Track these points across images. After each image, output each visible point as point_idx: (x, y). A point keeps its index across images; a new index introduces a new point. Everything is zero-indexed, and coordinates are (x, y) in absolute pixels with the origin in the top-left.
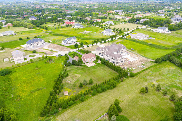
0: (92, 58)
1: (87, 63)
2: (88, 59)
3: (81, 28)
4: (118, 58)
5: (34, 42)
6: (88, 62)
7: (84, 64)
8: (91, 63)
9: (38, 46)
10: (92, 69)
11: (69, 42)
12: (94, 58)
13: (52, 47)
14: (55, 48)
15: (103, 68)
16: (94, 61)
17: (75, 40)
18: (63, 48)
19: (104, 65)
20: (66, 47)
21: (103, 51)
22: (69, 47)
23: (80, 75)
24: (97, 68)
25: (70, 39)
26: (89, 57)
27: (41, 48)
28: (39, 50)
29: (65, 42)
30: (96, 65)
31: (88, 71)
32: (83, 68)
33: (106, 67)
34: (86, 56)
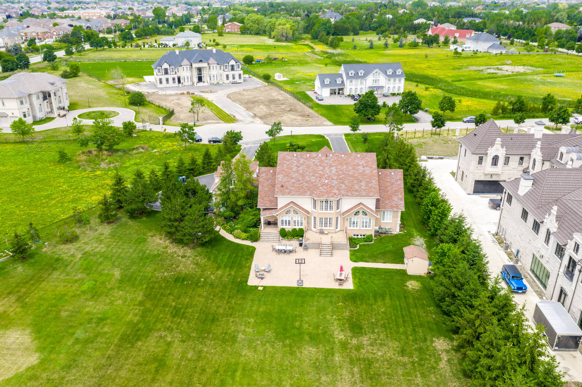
0: (347, 204)
1: (284, 234)
2: (306, 203)
3: (494, 52)
5: (185, 62)
6: (298, 234)
7: (248, 243)
8: (318, 246)
9: (201, 84)
10: (241, 336)
11: (353, 88)
12: (371, 204)
13: (246, 97)
14: (249, 104)
15: (390, 363)
16: (368, 239)
17: (392, 80)
18: (290, 111)
19: (431, 329)
20: (312, 108)
21: (525, 165)
22: (324, 112)
23: (34, 359)
24: (318, 327)
25: (361, 72)
26: (325, 188)
27: (193, 94)
28: (176, 97)
29: (327, 86)
30: (349, 285)
31: (169, 344)
32: (183, 280)
33: (443, 364)
34: (301, 172)
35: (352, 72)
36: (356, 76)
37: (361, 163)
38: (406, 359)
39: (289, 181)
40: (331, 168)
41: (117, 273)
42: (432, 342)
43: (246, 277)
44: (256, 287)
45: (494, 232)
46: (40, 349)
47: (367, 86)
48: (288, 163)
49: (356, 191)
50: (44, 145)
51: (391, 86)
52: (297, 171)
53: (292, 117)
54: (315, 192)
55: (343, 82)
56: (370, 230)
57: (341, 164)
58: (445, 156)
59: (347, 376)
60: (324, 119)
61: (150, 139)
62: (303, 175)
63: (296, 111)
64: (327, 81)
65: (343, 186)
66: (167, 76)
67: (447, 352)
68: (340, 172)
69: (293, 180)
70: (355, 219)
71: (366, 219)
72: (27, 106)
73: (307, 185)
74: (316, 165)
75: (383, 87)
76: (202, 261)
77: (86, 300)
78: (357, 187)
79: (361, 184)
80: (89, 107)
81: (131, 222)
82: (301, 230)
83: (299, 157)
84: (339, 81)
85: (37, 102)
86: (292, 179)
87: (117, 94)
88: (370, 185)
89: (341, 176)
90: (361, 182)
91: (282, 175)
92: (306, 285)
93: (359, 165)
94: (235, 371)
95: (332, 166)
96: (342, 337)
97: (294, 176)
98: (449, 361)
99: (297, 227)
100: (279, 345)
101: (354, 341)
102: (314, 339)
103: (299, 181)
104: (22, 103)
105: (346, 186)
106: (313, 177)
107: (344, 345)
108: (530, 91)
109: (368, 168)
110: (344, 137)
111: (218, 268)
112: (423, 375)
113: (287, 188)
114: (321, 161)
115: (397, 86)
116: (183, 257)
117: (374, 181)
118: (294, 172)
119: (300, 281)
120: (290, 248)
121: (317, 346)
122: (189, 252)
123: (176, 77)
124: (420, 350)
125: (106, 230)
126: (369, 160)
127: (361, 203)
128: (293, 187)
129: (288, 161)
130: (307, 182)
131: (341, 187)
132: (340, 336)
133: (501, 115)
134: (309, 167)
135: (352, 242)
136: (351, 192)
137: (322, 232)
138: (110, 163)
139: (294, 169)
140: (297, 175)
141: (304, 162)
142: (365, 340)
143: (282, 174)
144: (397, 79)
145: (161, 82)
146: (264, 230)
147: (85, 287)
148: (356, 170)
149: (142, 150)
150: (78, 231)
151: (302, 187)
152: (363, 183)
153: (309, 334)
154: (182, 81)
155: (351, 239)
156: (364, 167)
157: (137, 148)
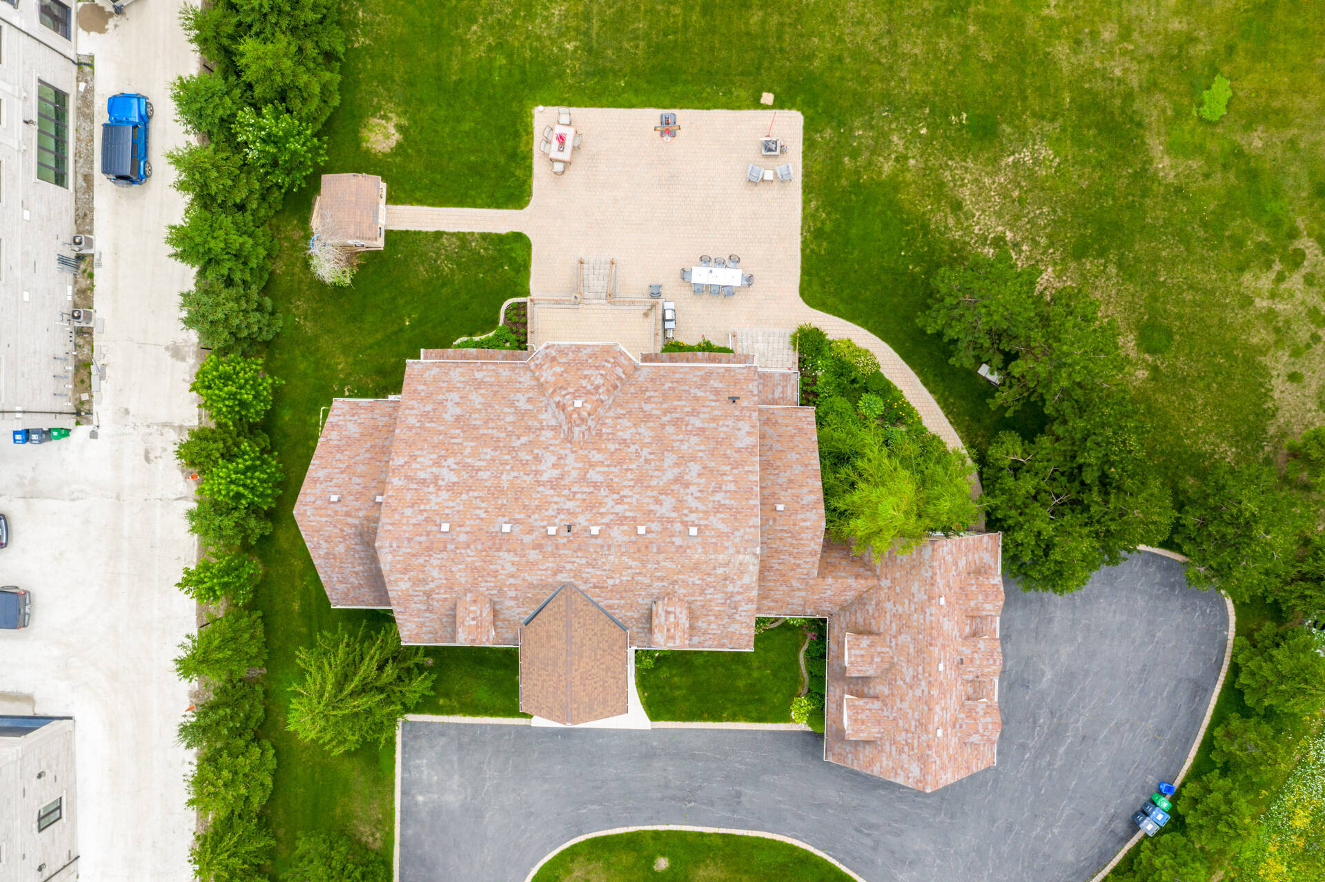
8: (616, 298)
26: (584, 383)
30: (543, 122)
32: (972, 128)
34: (670, 459)
37: (444, 495)
39: (714, 419)
40: (555, 473)
41: (1162, 160)
43: (810, 128)
44: (779, 104)
45: (81, 430)
48: (718, 497)
52: (683, 460)
54: (619, 371)
57: (519, 492)
62: (662, 445)
65: (522, 404)
68: (524, 456)
69: (698, 424)
73: (647, 407)
74: (610, 487)
76: (941, 222)
78: (476, 399)
79: (458, 411)
83: (678, 527)
86: (703, 430)
88: (429, 408)
89: (524, 439)
90: (458, 418)
91: (738, 444)
92: (651, 116)
93: (451, 487)
95: (554, 484)
97: (694, 440)
103: (676, 423)
105: (512, 404)
106: (627, 435)
109: (422, 475)
113: (717, 392)
114: (591, 506)
117: (412, 420)
118: (693, 459)
119: (668, 129)
125: (1291, 407)
126: (408, 512)
128: (696, 398)
129: (719, 508)
130: (648, 417)
131: (529, 400)
134: (641, 480)
135: (515, 340)
139: (695, 468)
140: (684, 447)
141: (658, 502)
143: (739, 451)
148: (466, 466)
151: (665, 397)
152: (452, 411)
155: (522, 343)
156: (436, 478)
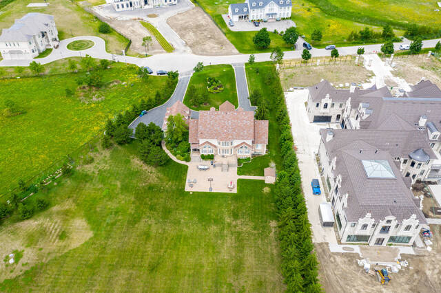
0: (236, 143)
1: (203, 157)
2: (215, 142)
4: (369, 215)
6: (211, 157)
7: (184, 163)
8: (221, 165)
9: (147, 7)
10: (182, 221)
11: (255, 15)
12: (249, 142)
13: (180, 22)
14: (182, 30)
15: (249, 233)
16: (248, 159)
17: (283, 8)
18: (210, 38)
19: (270, 216)
20: (225, 34)
21: (343, 108)
22: (234, 39)
23: (91, 234)
24: (217, 215)
25: (261, 3)
26: (225, 135)
27: (142, 19)
28: (130, 24)
29: (237, 14)
30: (235, 191)
31: (150, 225)
32: (153, 189)
33: (272, 234)
35: (254, 4)
36: (257, 7)
37: (245, 118)
38: (256, 232)
39: (205, 130)
40: (229, 122)
41: (119, 184)
42: (269, 222)
43: (184, 186)
44: (189, 192)
45: (317, 153)
46: (93, 229)
47: (265, 13)
49: (242, 136)
50: (53, 79)
51: (282, 12)
53: (212, 45)
54: (219, 137)
55: (248, 10)
56: (249, 155)
57: (234, 119)
58: (305, 87)
59: (229, 241)
60: (233, 46)
61: (119, 71)
62: (213, 126)
63: (214, 38)
64: (237, 10)
65: (234, 133)
66: (122, 3)
67: (275, 227)
68: (234, 124)
70: (241, 150)
71: (247, 150)
72: (34, 44)
74: (221, 120)
75: (276, 14)
76: (161, 175)
77: (107, 201)
80: (73, 36)
81: (120, 148)
82: (213, 155)
84: (245, 10)
85: (39, 39)
86: (207, 128)
87: (88, 18)
88: (249, 132)
89: (234, 127)
90: (244, 130)
91: (201, 126)
92: (214, 191)
94: (180, 239)
95: (229, 120)
96: (229, 221)
98: (275, 233)
99: (210, 154)
100: (199, 225)
101: (234, 223)
102: (216, 222)
103: (211, 130)
104: (30, 43)
105: (236, 133)
106: (218, 128)
107: (229, 225)
108: (383, 11)
109: (249, 121)
110: (244, 67)
111: (169, 180)
112: (262, 240)
113: (204, 135)
114: (223, 117)
115: (286, 12)
116: (151, 173)
117: (251, 129)
119: (211, 189)
120: (206, 167)
121: (217, 225)
122: (154, 170)
123: (128, 3)
124: (263, 227)
125: (107, 153)
126: (250, 116)
127: (244, 143)
128: (207, 134)
129: (205, 116)
130: (215, 131)
132: (228, 220)
133: (354, 41)
134: (216, 121)
135: (239, 161)
136: (238, 137)
137: (223, 156)
138: (99, 97)
139: (208, 122)
140: (209, 126)
142: (239, 222)
144: (287, 8)
145: (118, 8)
146: (193, 155)
147: (104, 193)
148: (242, 123)
149: (116, 84)
150: (92, 155)
151: (212, 134)
152: (246, 131)
153: (214, 219)
154: (133, 5)
155: (239, 160)
156: (246, 121)
157: (113, 82)
